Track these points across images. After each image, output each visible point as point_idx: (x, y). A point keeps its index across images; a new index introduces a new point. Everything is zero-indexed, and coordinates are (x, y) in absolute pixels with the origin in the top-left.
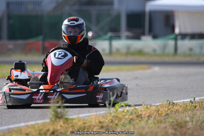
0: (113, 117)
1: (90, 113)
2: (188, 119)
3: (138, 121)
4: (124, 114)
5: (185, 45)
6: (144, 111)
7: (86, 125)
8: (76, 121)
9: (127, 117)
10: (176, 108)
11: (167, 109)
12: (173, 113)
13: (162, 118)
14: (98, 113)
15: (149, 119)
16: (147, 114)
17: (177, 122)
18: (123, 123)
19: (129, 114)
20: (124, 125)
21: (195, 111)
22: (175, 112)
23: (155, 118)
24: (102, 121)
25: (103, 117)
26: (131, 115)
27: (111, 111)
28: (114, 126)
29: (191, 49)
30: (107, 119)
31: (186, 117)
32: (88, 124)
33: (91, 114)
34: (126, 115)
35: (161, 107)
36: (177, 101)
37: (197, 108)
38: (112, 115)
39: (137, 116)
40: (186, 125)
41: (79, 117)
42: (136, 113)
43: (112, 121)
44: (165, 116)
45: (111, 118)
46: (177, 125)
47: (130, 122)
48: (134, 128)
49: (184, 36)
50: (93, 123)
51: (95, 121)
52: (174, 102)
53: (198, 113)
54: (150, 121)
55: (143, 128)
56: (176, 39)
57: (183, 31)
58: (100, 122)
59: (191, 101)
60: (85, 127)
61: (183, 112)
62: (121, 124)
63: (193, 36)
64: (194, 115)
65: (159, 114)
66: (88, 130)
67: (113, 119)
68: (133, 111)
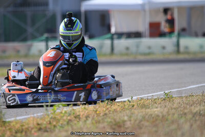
0: (51, 118)
1: (28, 115)
2: (126, 118)
3: (76, 122)
4: (62, 115)
5: (122, 43)
6: (82, 111)
7: (24, 128)
8: (14, 123)
9: (65, 118)
10: (114, 107)
11: (105, 109)
12: (111, 112)
13: (100, 119)
14: (35, 115)
15: (87, 119)
16: (85, 115)
17: (115, 121)
18: (62, 124)
19: (67, 115)
20: (62, 127)
21: (133, 110)
22: (113, 112)
23: (93, 119)
24: (40, 123)
25: (41, 119)
26: (69, 116)
27: (49, 113)
28: (52, 127)
29: (127, 49)
30: (45, 121)
31: (124, 116)
32: (26, 126)
33: (29, 116)
34: (64, 116)
35: (99, 107)
37: (135, 106)
38: (50, 117)
39: (75, 117)
40: (124, 125)
41: (16, 120)
42: (74, 114)
43: (50, 123)
44: (103, 116)
45: (49, 119)
46: (115, 125)
47: (68, 123)
48: (73, 129)
49: (120, 35)
50: (31, 126)
51: (33, 124)
53: (136, 112)
54: (88, 122)
55: (81, 128)
56: (112, 39)
57: (120, 30)
58: (38, 124)
59: (128, 100)
60: (22, 129)
61: (120, 112)
62: (59, 126)
63: (130, 35)
64: (132, 114)
65: (97, 114)
66: (26, 132)
67: (51, 120)
68: (71, 112)
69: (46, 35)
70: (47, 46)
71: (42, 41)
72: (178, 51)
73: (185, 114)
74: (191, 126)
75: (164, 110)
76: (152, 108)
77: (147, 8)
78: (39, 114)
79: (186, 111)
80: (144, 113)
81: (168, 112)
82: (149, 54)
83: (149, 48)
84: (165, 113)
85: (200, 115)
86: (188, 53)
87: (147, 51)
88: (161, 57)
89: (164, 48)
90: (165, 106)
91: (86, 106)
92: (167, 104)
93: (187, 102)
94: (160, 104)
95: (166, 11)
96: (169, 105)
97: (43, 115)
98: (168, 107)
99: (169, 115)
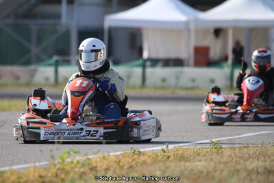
0: (59, 169)
1: (28, 163)
2: (159, 173)
3: (91, 175)
4: (73, 165)
5: (157, 73)
6: (100, 162)
7: (21, 180)
8: (8, 174)
9: (76, 170)
10: (142, 158)
11: (130, 160)
12: (139, 165)
13: (124, 172)
14: (37, 164)
15: (106, 173)
16: (104, 167)
18: (72, 178)
19: (80, 166)
20: (73, 181)
21: (168, 163)
22: (142, 164)
23: (115, 172)
24: (43, 175)
25: (45, 169)
26: (82, 167)
27: (56, 162)
28: (60, 182)
29: (164, 80)
30: (49, 171)
31: (156, 170)
32: (25, 179)
33: (29, 165)
34: (75, 167)
35: (123, 157)
36: (144, 150)
37: (171, 158)
38: (58, 166)
41: (11, 170)
42: (89, 164)
43: (57, 175)
44: (128, 168)
45: (55, 171)
47: (81, 177)
49: (154, 62)
50: (31, 178)
51: (34, 176)
52: (141, 150)
53: (172, 165)
56: (144, 66)
57: (154, 56)
58: (41, 177)
59: (163, 150)
60: (19, 182)
61: (151, 164)
62: (68, 180)
63: (167, 63)
64: (167, 168)
65: (120, 166)
67: (59, 172)
68: (85, 161)
69: (55, 58)
70: (56, 72)
71: (50, 65)
72: (231, 87)
73: (238, 171)
75: (209, 165)
76: (194, 162)
77: (192, 27)
78: (42, 163)
79: (238, 167)
80: (183, 167)
81: (214, 168)
82: (192, 88)
83: (193, 80)
84: (210, 169)
85: (258, 173)
87: (190, 84)
89: (212, 81)
90: (212, 160)
91: (106, 155)
92: (214, 157)
93: (240, 155)
94: (205, 156)
95: (218, 32)
96: (216, 158)
97: (47, 165)
98: (216, 160)
99: (216, 171)
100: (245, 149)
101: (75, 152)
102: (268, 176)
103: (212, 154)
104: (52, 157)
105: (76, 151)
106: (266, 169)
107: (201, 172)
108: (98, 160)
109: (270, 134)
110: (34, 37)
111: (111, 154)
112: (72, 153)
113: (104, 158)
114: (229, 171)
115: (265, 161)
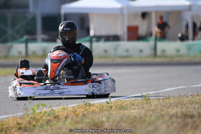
0: (31, 118)
1: (8, 114)
2: (104, 119)
3: (55, 122)
4: (42, 115)
6: (62, 112)
7: (4, 127)
9: (44, 118)
10: (92, 108)
11: (83, 110)
12: (90, 113)
13: (79, 119)
14: (15, 115)
15: (66, 120)
16: (65, 115)
17: (94, 122)
18: (41, 124)
19: (47, 115)
20: (42, 126)
21: (111, 112)
22: (92, 113)
23: (72, 119)
24: (19, 122)
25: (21, 118)
27: (29, 113)
28: (32, 127)
29: (106, 51)
30: (25, 120)
31: (102, 117)
32: (6, 126)
33: (9, 116)
34: (43, 116)
35: (78, 108)
36: (93, 102)
37: (113, 108)
38: (30, 117)
39: (55, 117)
40: (102, 125)
42: (53, 114)
43: (30, 122)
44: (82, 116)
45: (28, 119)
46: (94, 125)
47: (47, 123)
48: (52, 129)
49: (99, 38)
50: (11, 125)
51: (13, 124)
52: (91, 103)
53: (114, 113)
54: (67, 122)
55: (60, 129)
56: (91, 41)
57: (98, 34)
58: (18, 124)
59: (107, 102)
60: (2, 129)
61: (99, 113)
62: (38, 125)
63: (108, 38)
64: (110, 115)
65: (76, 115)
66: (6, 132)
67: (31, 120)
68: (50, 112)
69: (26, 37)
70: (27, 47)
71: (22, 42)
72: (155, 55)
73: (162, 116)
74: (168, 127)
75: (141, 112)
76: (130, 110)
77: (125, 12)
78: (19, 114)
79: (163, 113)
80: (122, 114)
81: (145, 114)
82: (127, 57)
83: (127, 51)
84: (142, 115)
85: (177, 117)
86: (165, 57)
87: (125, 54)
88: (139, 60)
89: (141, 51)
90: (143, 108)
91: (65, 107)
92: (145, 106)
93: (164, 104)
94: (138, 105)
95: (144, 15)
96: (146, 107)
97: (22, 115)
98: (146, 109)
99: (146, 116)
100: (167, 100)
101: (42, 106)
102: (184, 119)
103: (143, 104)
104: (26, 109)
105: (43, 104)
106: (183, 113)
107: (136, 117)
108: (60, 110)
109: (185, 88)
110: (9, 22)
111: (69, 106)
112: (40, 106)
113: (64, 109)
114: (156, 116)
115: (182, 108)
